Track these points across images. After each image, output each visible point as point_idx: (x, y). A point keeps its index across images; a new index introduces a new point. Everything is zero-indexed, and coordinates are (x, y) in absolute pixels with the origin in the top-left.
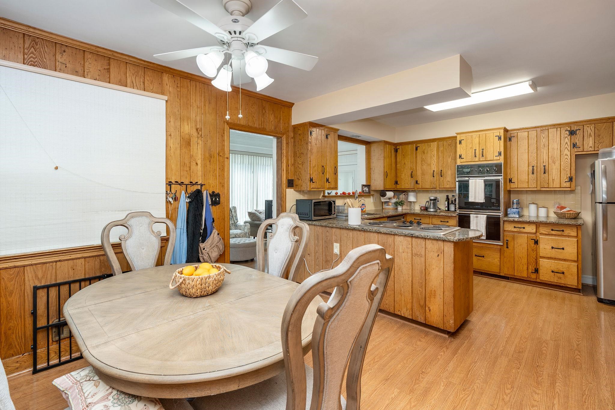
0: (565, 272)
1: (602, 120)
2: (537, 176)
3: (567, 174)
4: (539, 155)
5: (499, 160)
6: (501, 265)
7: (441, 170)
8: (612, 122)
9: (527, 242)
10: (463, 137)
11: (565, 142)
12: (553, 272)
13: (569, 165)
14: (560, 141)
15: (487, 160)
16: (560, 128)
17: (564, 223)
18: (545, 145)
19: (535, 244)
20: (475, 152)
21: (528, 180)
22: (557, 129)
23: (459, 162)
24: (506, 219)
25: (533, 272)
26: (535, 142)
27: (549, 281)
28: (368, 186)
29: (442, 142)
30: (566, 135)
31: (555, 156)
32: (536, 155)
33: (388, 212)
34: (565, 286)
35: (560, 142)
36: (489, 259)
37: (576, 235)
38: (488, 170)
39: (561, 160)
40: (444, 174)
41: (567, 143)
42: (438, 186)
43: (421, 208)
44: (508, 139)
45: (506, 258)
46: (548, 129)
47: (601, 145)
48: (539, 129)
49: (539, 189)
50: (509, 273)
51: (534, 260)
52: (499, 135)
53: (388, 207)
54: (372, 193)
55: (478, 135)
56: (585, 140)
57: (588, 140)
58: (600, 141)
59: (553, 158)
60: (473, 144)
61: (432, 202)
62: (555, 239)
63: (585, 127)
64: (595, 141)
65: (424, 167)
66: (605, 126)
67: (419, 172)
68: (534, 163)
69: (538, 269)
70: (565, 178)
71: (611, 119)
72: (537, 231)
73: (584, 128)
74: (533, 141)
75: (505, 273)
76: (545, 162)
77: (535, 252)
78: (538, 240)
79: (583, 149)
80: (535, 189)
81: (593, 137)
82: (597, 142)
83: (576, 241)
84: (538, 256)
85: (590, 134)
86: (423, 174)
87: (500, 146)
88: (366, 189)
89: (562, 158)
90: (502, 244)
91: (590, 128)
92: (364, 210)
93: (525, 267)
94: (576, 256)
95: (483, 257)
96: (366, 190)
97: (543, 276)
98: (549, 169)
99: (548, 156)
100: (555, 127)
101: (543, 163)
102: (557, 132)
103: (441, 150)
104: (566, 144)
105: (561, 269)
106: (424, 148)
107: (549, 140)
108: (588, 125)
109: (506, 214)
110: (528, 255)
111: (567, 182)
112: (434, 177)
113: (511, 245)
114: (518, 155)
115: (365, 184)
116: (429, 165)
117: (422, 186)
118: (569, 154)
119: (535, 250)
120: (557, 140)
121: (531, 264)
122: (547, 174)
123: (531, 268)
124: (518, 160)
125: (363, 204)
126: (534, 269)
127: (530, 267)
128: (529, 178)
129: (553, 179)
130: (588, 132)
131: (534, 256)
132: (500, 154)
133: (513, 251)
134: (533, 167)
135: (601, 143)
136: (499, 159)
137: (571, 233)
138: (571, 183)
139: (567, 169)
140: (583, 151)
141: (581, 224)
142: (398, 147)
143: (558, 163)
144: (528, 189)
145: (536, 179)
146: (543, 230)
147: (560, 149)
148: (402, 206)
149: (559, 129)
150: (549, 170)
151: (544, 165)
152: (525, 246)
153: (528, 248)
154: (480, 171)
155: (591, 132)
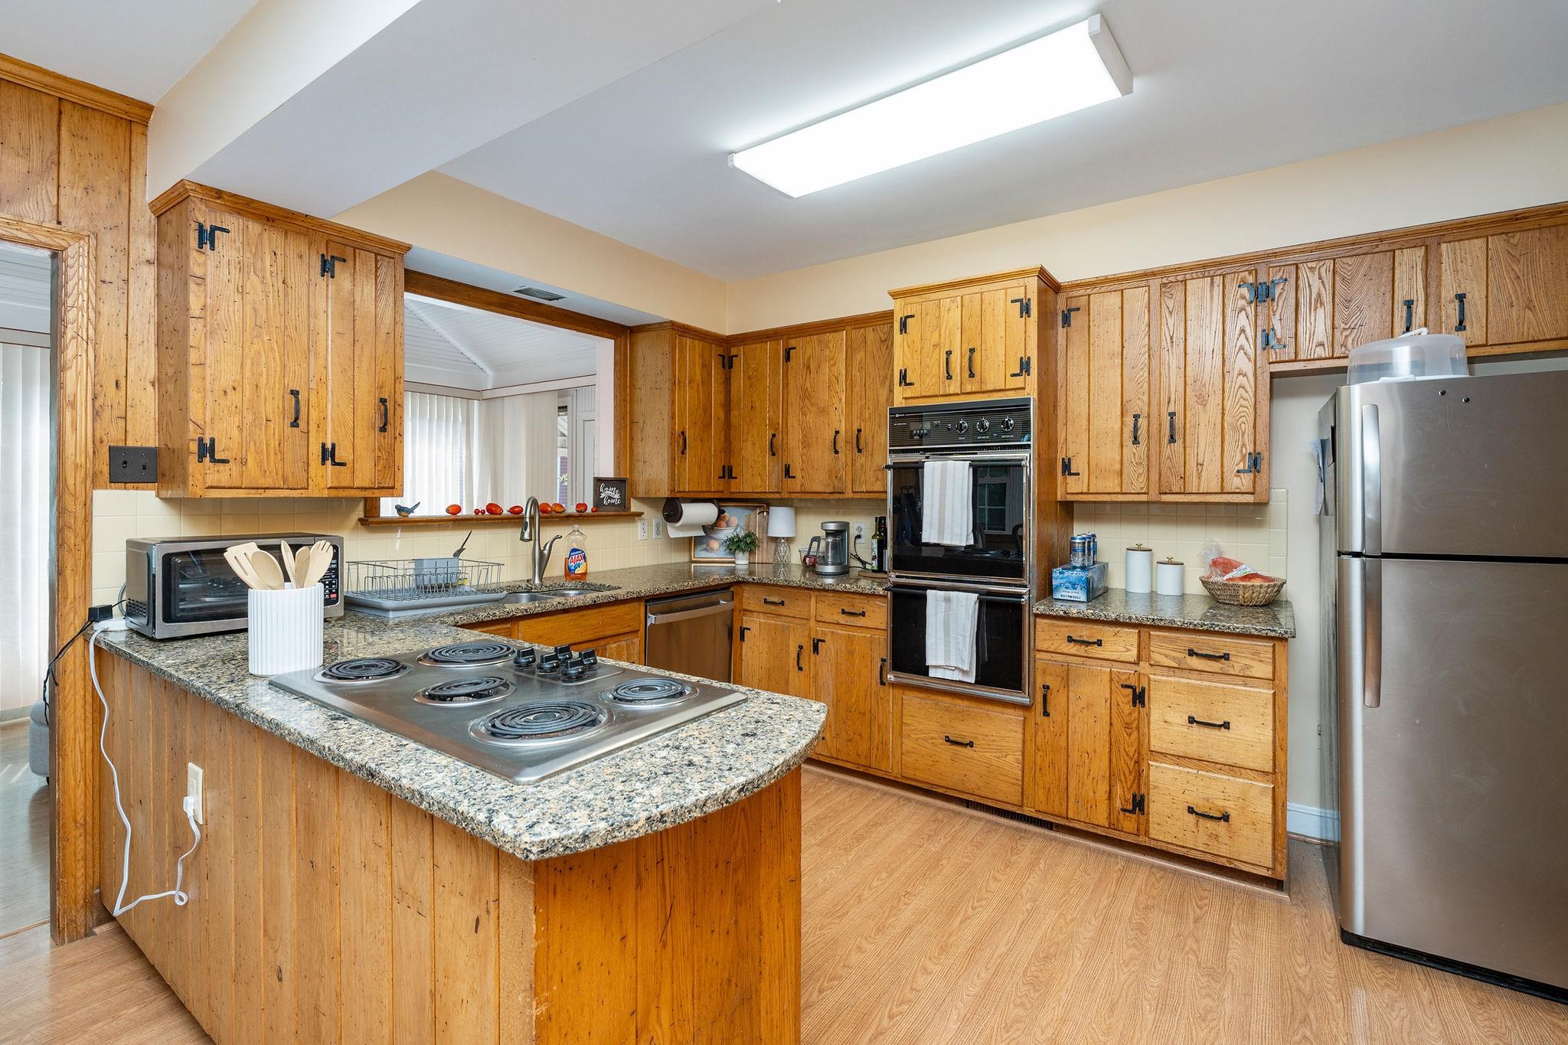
0: (1233, 814)
1: (1359, 243)
2: (1149, 450)
3: (1244, 445)
4: (1157, 374)
5: (1024, 388)
6: (1026, 780)
7: (859, 431)
8: (1391, 251)
9: (1108, 697)
10: (911, 306)
11: (1238, 329)
12: (1191, 810)
13: (1251, 409)
14: (1221, 325)
15: (985, 388)
16: (1224, 276)
17: (1229, 628)
18: (1174, 340)
19: (1134, 704)
20: (947, 359)
21: (1122, 465)
22: (1212, 280)
23: (900, 398)
24: (1040, 608)
25: (1128, 808)
26: (1144, 327)
27: (1177, 846)
28: (618, 483)
29: (862, 330)
30: (1242, 303)
31: (1206, 378)
32: (1146, 374)
33: (708, 574)
34: (1232, 866)
35: (1221, 328)
36: (987, 754)
37: (1270, 676)
38: (987, 424)
39: (1226, 394)
40: (867, 444)
41: (1243, 331)
42: (850, 487)
43: (804, 560)
44: (1060, 318)
45: (1040, 753)
46: (1185, 281)
47: (1353, 335)
48: (1155, 283)
49: (1154, 496)
50: (1050, 809)
51: (1131, 764)
52: (1023, 297)
53: (708, 555)
54: (635, 506)
55: (959, 299)
56: (1301, 319)
57: (1312, 321)
58: (1352, 323)
59: (1198, 383)
60: (943, 331)
61: (830, 540)
62: (1200, 687)
63: (1304, 271)
64: (1336, 322)
65: (810, 418)
66: (1366, 265)
67: (794, 438)
68: (1138, 402)
69: (1142, 797)
70: (1236, 459)
71: (1385, 239)
72: (1144, 654)
73: (1300, 275)
74: (1137, 325)
75: (1037, 809)
76: (1173, 399)
77: (1135, 735)
78: (1143, 690)
79: (1296, 353)
80: (1144, 498)
81: (1329, 307)
82: (1343, 326)
83: (1271, 697)
84: (1144, 751)
85: (1319, 295)
86: (806, 444)
87: (1025, 335)
88: (612, 494)
89: (1227, 386)
90: (1026, 700)
91: (1319, 274)
92: (578, 571)
93: (1103, 788)
94: (1271, 754)
95: (971, 744)
96: (610, 498)
97: (1159, 827)
98: (1187, 426)
99: (1185, 376)
100: (1206, 274)
101: (1169, 402)
102: (1212, 290)
103: (859, 358)
104: (1243, 335)
105: (1221, 803)
106: (809, 351)
107: (1188, 319)
108: (1313, 265)
109: (1047, 590)
110: (1111, 744)
111: (1244, 471)
112: (836, 452)
113: (1057, 702)
114: (1091, 377)
115: (609, 473)
116: (823, 411)
117: (802, 485)
118: (1249, 368)
119: (1135, 724)
120: (1211, 321)
121: (1123, 779)
122: (1179, 442)
123: (1122, 796)
124: (1091, 394)
125: (574, 550)
126: (1130, 797)
127: (1118, 790)
128: (1125, 458)
129: (1200, 462)
130: (1310, 290)
131: (1131, 750)
132: (1025, 366)
133: (1065, 730)
134: (1136, 417)
135: (1355, 331)
136: (1022, 385)
137: (1252, 667)
138: (1255, 477)
139: (1243, 426)
140: (1295, 360)
141: (1286, 632)
142: (734, 351)
143: (1214, 402)
144: (1121, 498)
145: (1145, 463)
146: (1162, 651)
147: (1223, 354)
148: (752, 552)
149: (1218, 280)
150: (1187, 431)
151: (1171, 409)
152: (1103, 711)
153: (1111, 718)
154: (961, 430)
155: (1322, 289)
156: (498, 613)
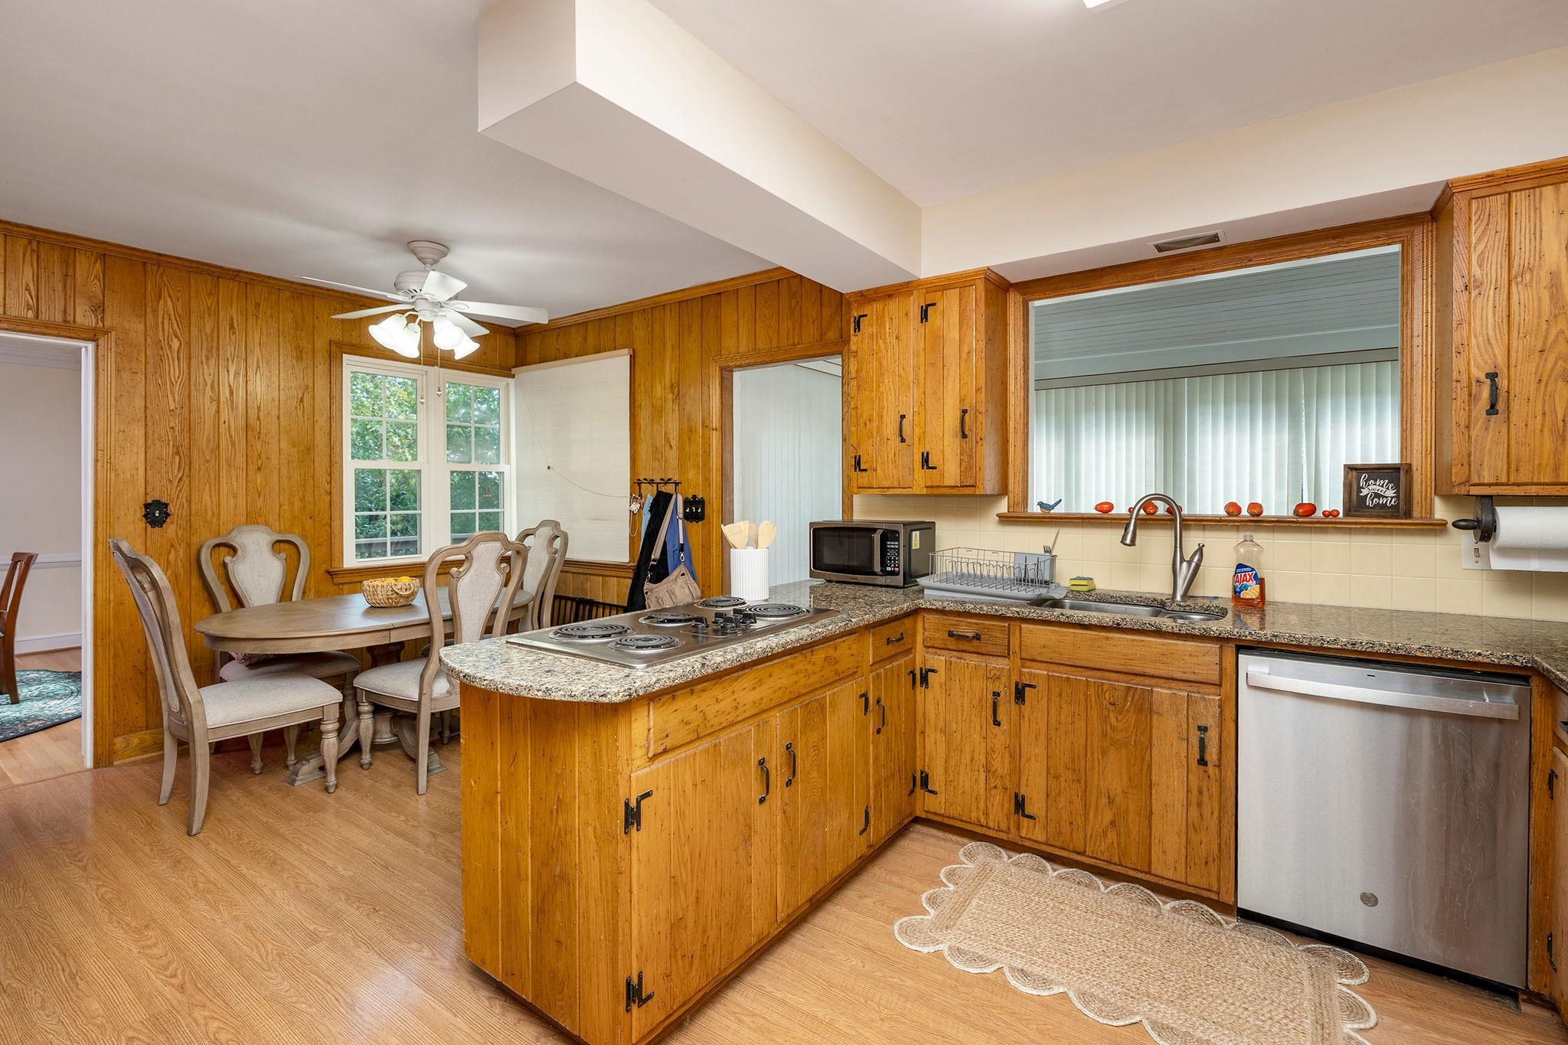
88: (1381, 491)
92: (1245, 596)
125: (1240, 566)
156: (985, 608)
